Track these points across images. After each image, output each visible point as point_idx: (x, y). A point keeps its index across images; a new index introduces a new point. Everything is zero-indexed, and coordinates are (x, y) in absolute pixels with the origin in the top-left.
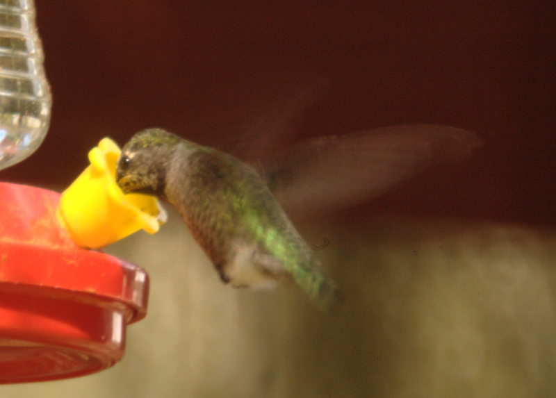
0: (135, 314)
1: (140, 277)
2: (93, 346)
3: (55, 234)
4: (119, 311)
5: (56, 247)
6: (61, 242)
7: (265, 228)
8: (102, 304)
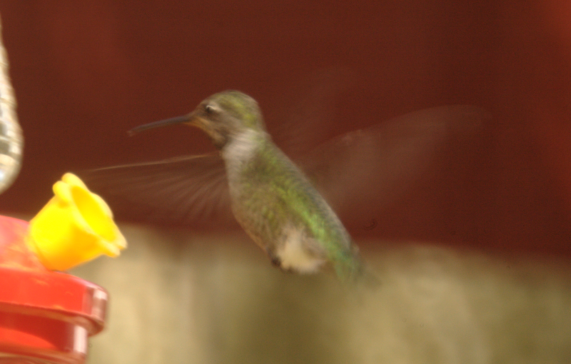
0: (96, 327)
1: (100, 295)
2: (60, 356)
3: (26, 258)
4: (81, 324)
5: (25, 269)
6: (30, 264)
7: (311, 212)
8: (67, 319)
